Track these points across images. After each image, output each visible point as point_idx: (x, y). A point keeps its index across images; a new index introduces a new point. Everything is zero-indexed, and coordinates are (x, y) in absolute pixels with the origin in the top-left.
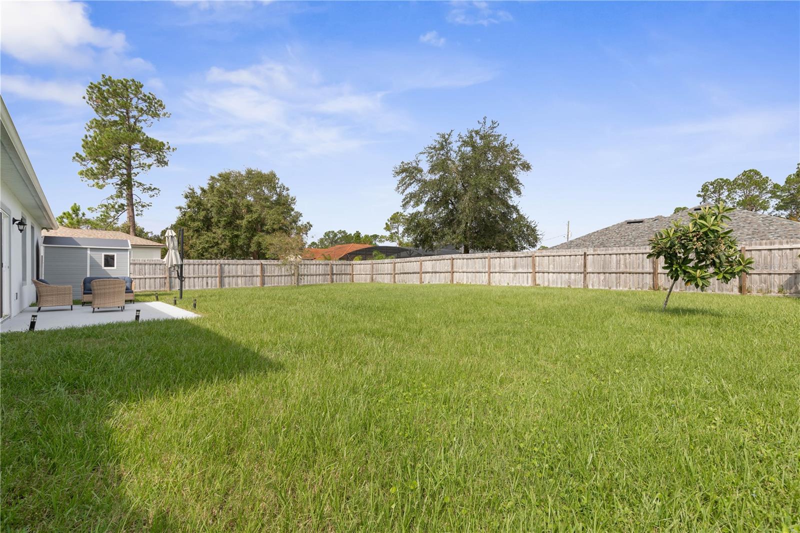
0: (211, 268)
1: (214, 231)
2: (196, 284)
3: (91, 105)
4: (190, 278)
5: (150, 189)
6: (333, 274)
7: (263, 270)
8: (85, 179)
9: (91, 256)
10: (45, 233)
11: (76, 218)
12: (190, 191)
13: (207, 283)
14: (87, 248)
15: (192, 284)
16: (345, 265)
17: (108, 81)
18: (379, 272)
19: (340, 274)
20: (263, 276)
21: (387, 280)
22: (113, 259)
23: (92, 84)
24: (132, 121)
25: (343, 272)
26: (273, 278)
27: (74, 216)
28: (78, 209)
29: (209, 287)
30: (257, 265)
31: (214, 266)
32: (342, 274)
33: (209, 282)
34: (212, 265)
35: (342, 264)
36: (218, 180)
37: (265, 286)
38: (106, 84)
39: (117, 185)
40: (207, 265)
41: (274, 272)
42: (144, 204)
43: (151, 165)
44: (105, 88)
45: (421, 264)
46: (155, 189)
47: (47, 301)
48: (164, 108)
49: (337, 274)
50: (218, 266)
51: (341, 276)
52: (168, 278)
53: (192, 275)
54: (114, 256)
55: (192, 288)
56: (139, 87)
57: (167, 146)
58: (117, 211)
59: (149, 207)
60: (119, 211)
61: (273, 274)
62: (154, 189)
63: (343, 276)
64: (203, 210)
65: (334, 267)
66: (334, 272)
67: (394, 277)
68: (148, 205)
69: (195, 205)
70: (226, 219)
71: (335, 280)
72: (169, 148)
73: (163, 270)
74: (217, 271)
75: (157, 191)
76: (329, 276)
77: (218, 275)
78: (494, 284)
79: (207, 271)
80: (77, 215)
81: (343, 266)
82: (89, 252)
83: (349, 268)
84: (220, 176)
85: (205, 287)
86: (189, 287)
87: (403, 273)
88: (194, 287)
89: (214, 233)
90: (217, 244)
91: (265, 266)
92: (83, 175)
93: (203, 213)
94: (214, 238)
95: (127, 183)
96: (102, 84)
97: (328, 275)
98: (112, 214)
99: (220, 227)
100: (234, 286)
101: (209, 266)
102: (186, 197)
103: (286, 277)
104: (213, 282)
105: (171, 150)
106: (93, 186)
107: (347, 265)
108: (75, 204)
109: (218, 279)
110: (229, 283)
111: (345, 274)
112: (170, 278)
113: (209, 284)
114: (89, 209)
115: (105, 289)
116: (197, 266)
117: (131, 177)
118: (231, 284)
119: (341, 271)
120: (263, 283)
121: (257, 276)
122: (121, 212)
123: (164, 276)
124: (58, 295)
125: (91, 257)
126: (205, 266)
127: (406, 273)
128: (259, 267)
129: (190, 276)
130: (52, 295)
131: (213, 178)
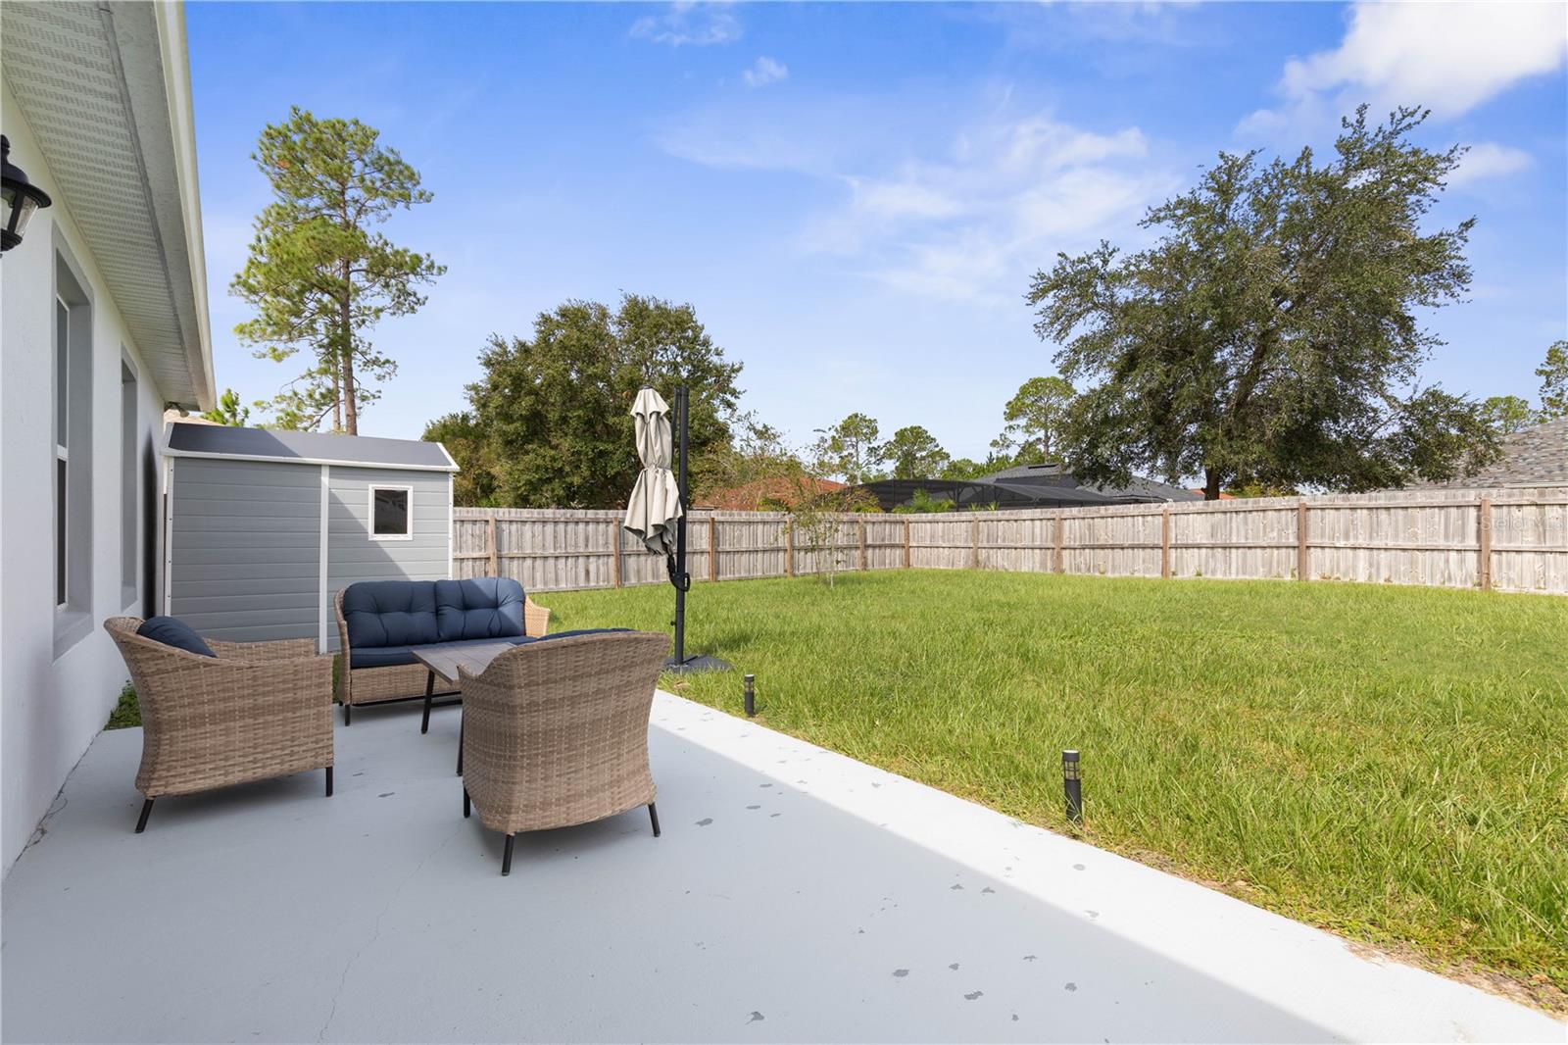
0: (597, 531)
1: (554, 442)
2: (562, 574)
3: (268, 173)
4: (546, 558)
5: (375, 362)
6: (867, 547)
7: (715, 537)
8: (248, 341)
9: (332, 496)
10: (173, 416)
11: (232, 420)
12: (497, 349)
13: (587, 572)
14: (319, 466)
15: (551, 575)
16: (891, 522)
17: (304, 123)
18: (1000, 543)
19: (880, 547)
20: (716, 552)
21: (1030, 563)
22: (403, 507)
23: (270, 128)
24: (351, 211)
25: (887, 542)
26: (737, 556)
27: (227, 415)
28: (235, 403)
29: (593, 584)
30: (702, 522)
31: (602, 527)
32: (886, 546)
33: (592, 569)
34: (598, 523)
35: (886, 522)
36: (558, 326)
37: (721, 577)
38: (300, 130)
39: (320, 346)
40: (587, 523)
41: (739, 542)
42: (366, 394)
43: (381, 310)
44: (297, 138)
45: (1166, 524)
46: (388, 361)
47: (197, 755)
48: (418, 183)
49: (874, 547)
50: (611, 527)
51: (883, 550)
52: (494, 560)
53: (550, 551)
54: (404, 494)
55: (552, 586)
56: (369, 136)
57: (426, 263)
58: (319, 406)
59: (375, 401)
60: (324, 404)
61: (737, 547)
62: (384, 363)
63: (888, 551)
64: (527, 394)
65: (869, 528)
66: (869, 542)
67: (1059, 556)
68: (374, 396)
69: (508, 381)
70: (581, 413)
71: (869, 562)
72: (431, 266)
73: (480, 537)
74: (611, 540)
75: (388, 368)
76: (859, 552)
77: (612, 549)
78: (1505, 588)
79: (587, 539)
80: (234, 415)
81: (888, 526)
82: (325, 479)
83: (899, 530)
84: (563, 316)
85: (582, 583)
86: (545, 583)
87: (1093, 548)
88: (557, 581)
89: (555, 448)
90: (560, 473)
91: (720, 527)
92: (244, 333)
93: (526, 402)
94: (553, 459)
95: (340, 345)
96: (291, 127)
97: (857, 548)
98: (309, 411)
99: (566, 435)
100: (650, 580)
101: (591, 527)
102: (488, 363)
103: (767, 555)
104: (601, 568)
105: (435, 271)
106: (264, 356)
107: (896, 522)
108: (229, 391)
109: (612, 560)
110: (639, 571)
111: (892, 546)
112: (500, 558)
113: (592, 576)
114: (256, 404)
115: (573, 701)
116: (561, 527)
117: (349, 330)
118: (643, 573)
119: (883, 540)
120: (716, 571)
121: (702, 553)
122: (327, 408)
123: (483, 554)
124: (255, 711)
125: (334, 501)
126: (581, 526)
127: (1103, 547)
128: (706, 529)
129: (546, 554)
130: (227, 716)
131: (546, 320)
